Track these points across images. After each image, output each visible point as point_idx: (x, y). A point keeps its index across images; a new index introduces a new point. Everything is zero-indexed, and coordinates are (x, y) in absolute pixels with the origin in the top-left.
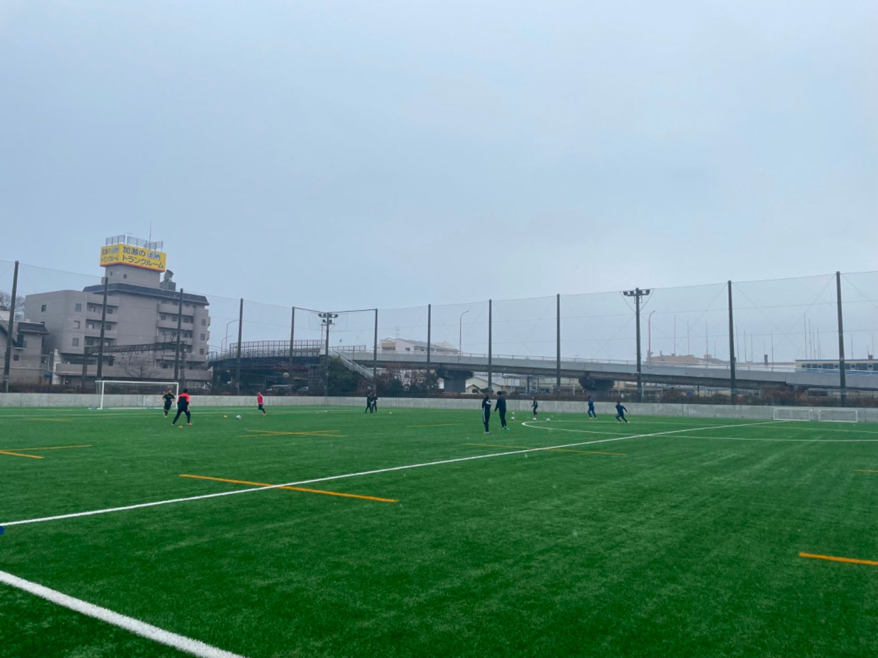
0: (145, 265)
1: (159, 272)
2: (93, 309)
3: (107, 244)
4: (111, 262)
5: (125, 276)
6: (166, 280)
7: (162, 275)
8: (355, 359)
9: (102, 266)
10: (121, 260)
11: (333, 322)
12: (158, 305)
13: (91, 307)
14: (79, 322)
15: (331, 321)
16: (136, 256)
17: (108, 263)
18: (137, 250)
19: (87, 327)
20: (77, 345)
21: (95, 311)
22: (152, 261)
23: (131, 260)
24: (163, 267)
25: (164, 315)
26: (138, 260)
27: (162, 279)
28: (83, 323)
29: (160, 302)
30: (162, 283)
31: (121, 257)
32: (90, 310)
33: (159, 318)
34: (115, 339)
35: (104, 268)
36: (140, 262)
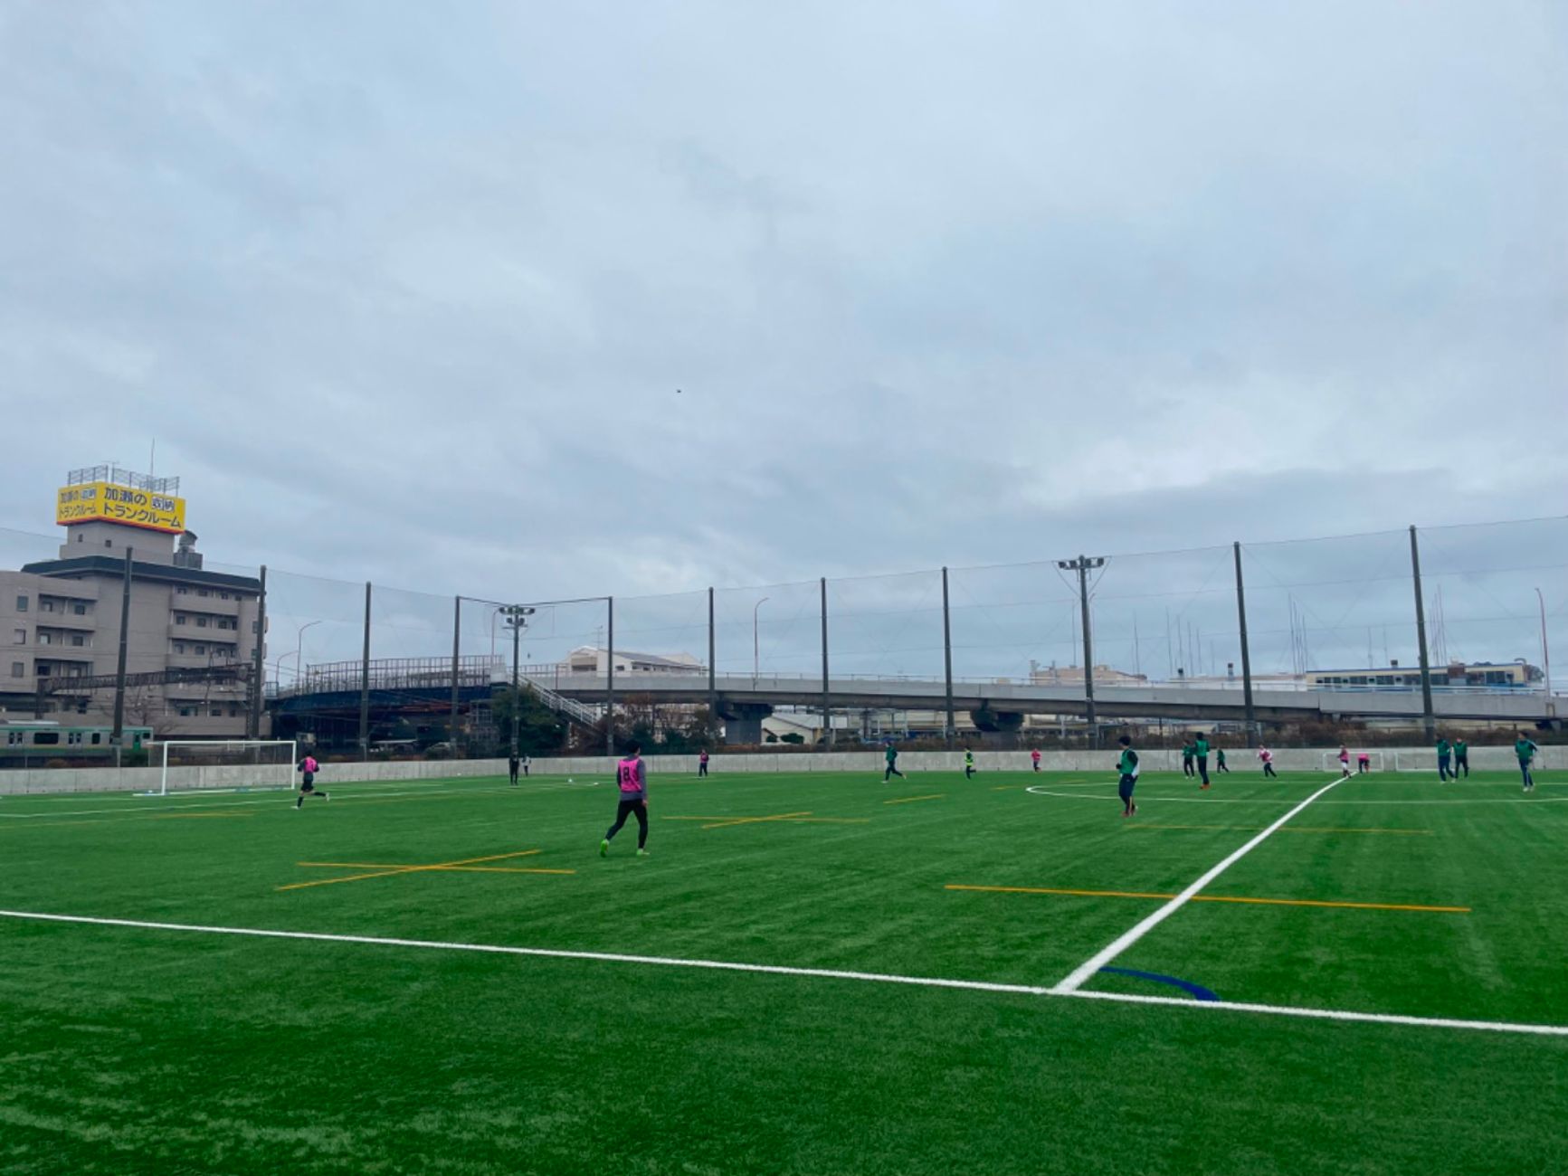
0: (145, 522)
1: (171, 534)
2: (48, 607)
3: (69, 483)
4: (80, 517)
5: (108, 543)
6: (184, 550)
7: (177, 538)
8: (559, 688)
9: (59, 523)
10: (100, 513)
11: (526, 623)
12: (171, 598)
13: (44, 603)
14: (24, 632)
15: (522, 620)
16: (129, 505)
17: (74, 518)
18: (131, 493)
19: (38, 640)
20: (22, 676)
21: (51, 610)
22: (160, 514)
23: (120, 513)
24: (179, 525)
25: (182, 616)
26: (132, 513)
27: (176, 548)
28: (31, 632)
29: (174, 590)
30: (175, 555)
31: (98, 507)
32: (43, 609)
33: (172, 621)
34: (92, 663)
35: (66, 529)
36: (137, 517)
